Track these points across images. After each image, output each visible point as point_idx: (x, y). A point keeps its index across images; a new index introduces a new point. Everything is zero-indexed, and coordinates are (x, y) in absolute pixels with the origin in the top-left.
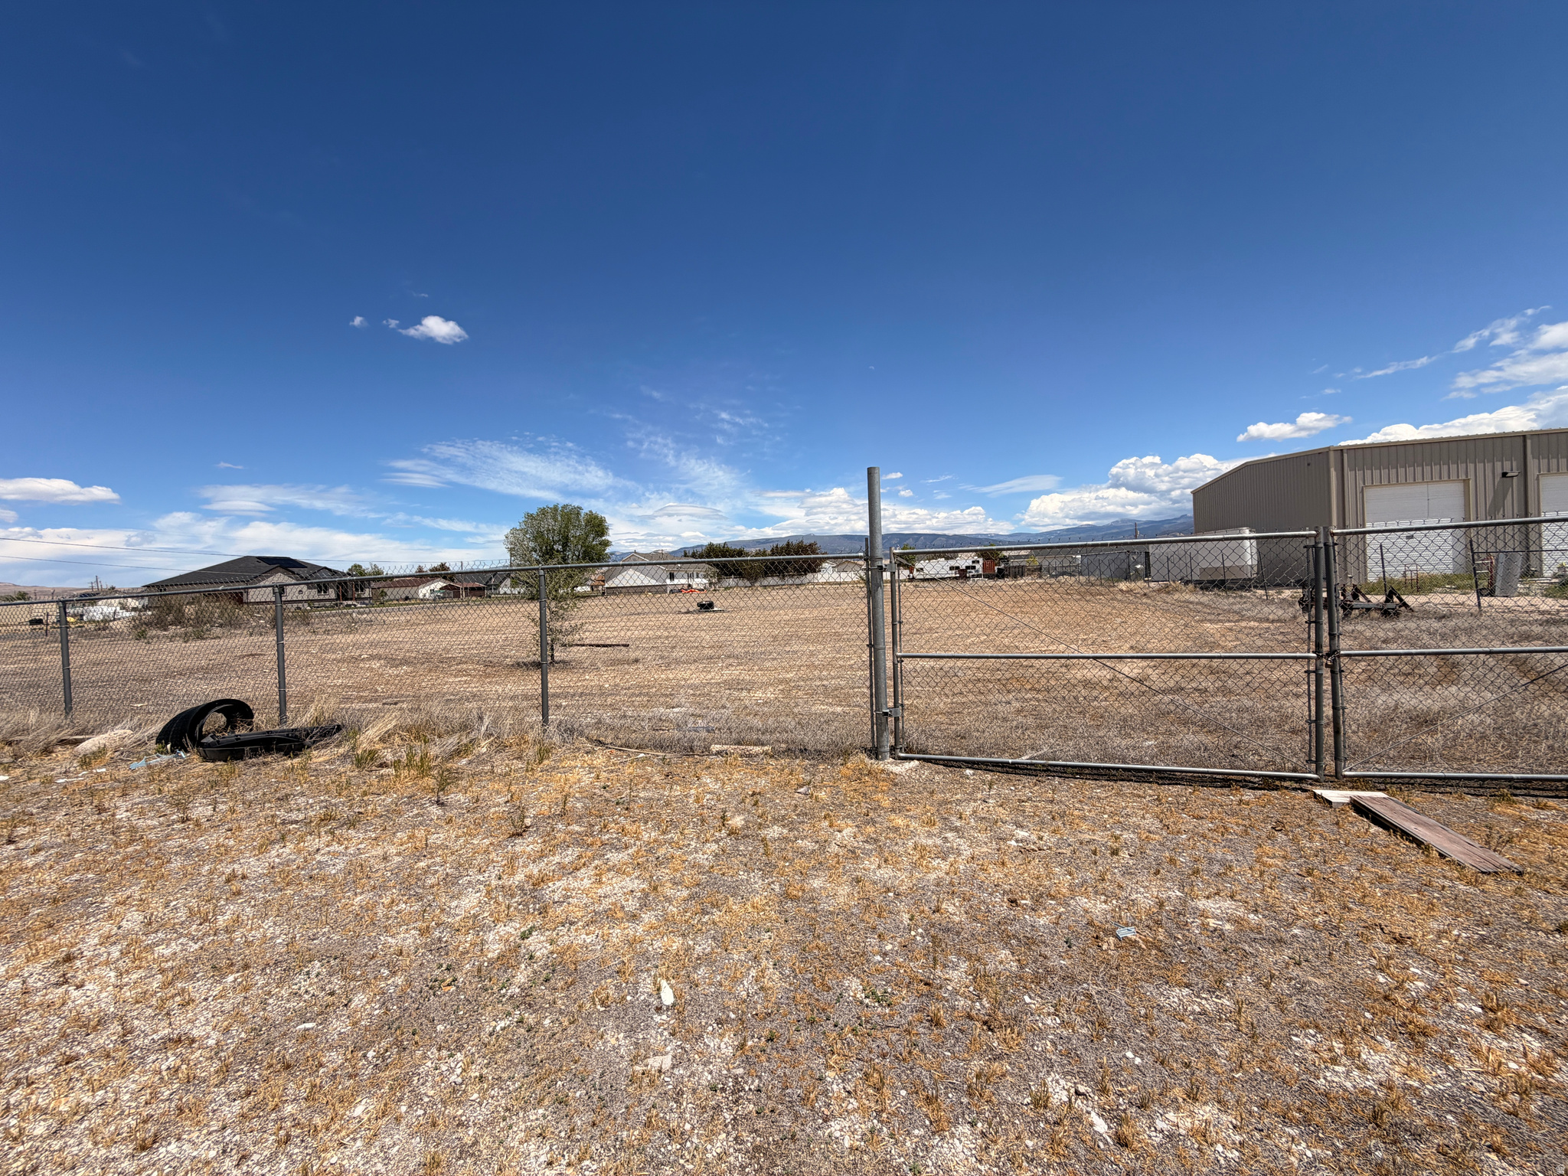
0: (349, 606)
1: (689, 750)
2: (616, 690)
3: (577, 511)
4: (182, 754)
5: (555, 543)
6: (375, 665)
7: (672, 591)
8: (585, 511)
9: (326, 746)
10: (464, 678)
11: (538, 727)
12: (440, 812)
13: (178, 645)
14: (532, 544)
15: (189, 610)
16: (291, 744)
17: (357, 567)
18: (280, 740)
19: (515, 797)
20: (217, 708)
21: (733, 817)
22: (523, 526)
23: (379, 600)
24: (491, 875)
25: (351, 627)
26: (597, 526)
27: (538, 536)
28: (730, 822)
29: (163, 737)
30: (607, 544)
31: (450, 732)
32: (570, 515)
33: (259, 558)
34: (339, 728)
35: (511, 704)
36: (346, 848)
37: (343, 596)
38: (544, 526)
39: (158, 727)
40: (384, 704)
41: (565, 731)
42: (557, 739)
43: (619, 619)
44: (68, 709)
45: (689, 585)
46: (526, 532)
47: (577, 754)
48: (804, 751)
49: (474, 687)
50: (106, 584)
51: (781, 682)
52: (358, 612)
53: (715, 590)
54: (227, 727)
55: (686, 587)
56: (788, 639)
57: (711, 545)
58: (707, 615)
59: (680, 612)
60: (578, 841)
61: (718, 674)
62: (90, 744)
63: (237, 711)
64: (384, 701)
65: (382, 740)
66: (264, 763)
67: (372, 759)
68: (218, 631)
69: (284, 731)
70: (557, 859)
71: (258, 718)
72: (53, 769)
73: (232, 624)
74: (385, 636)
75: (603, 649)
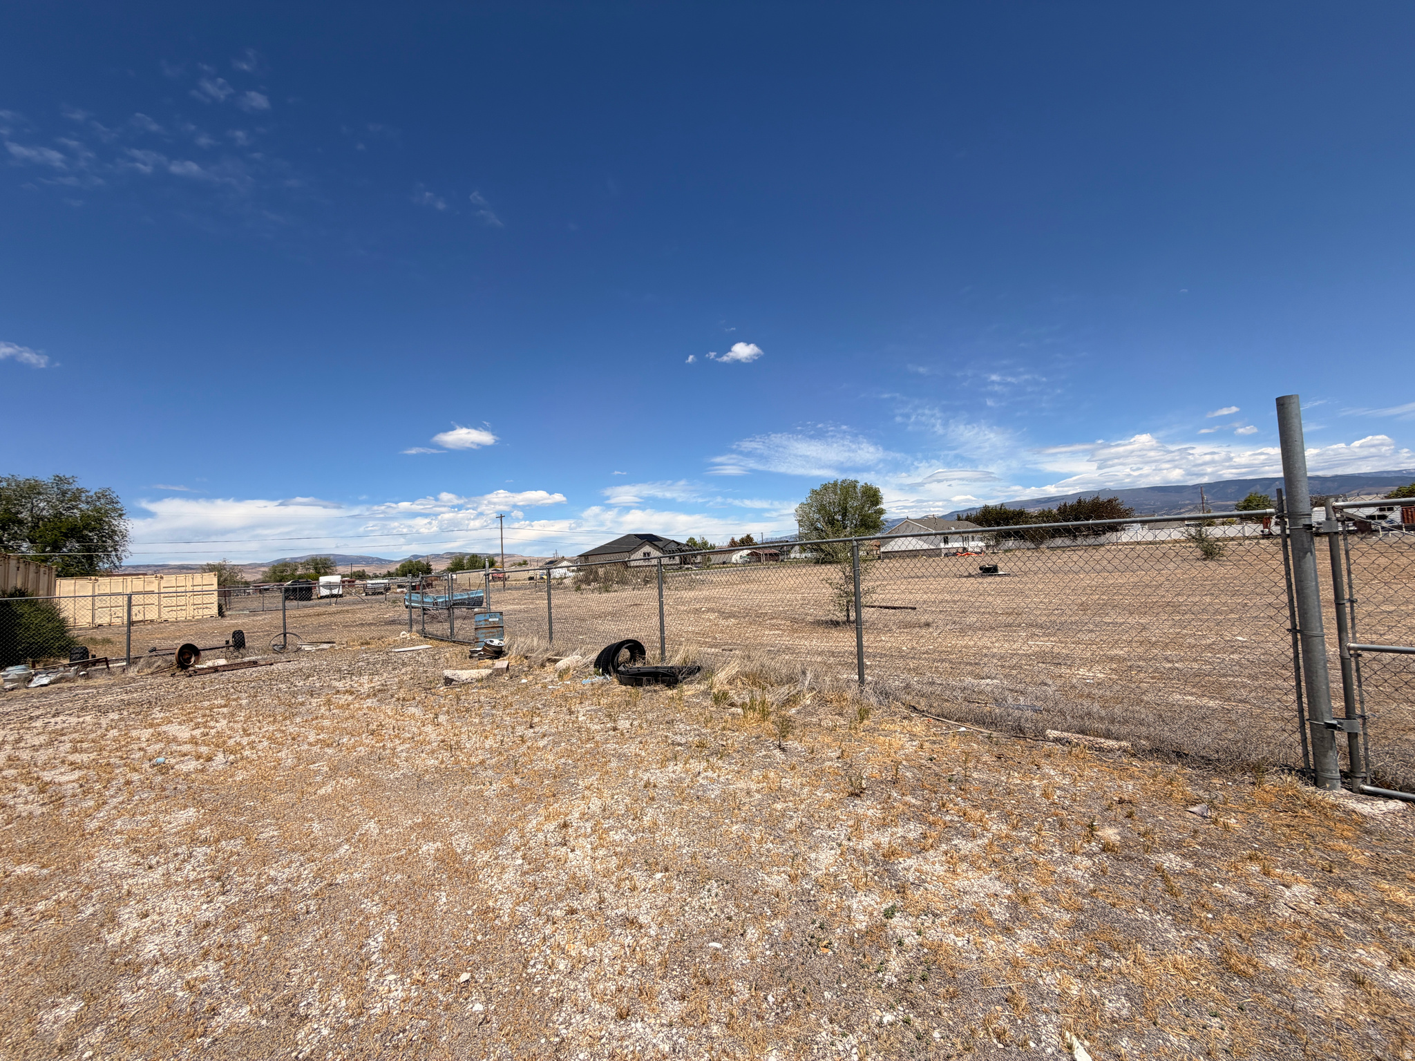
0: (688, 569)
1: (1019, 731)
2: (914, 654)
3: (854, 484)
4: (608, 676)
5: (835, 514)
6: (712, 616)
7: (946, 555)
8: (861, 483)
9: (691, 682)
10: (777, 632)
11: (855, 686)
12: (783, 757)
13: (596, 595)
14: (817, 516)
15: (601, 571)
16: (669, 678)
17: (692, 539)
18: (664, 675)
19: (845, 754)
20: (626, 646)
21: (1103, 826)
22: (809, 501)
23: (706, 564)
24: (840, 832)
25: (691, 585)
26: (872, 496)
27: (822, 509)
28: (1099, 833)
29: (598, 663)
30: (881, 512)
31: (781, 683)
32: (848, 489)
33: (636, 535)
34: (699, 669)
35: (819, 659)
36: (719, 776)
37: (684, 561)
38: (826, 500)
39: (594, 656)
40: (723, 650)
41: (881, 693)
42: (873, 700)
43: (899, 582)
44: (551, 638)
45: (964, 549)
46: (812, 506)
47: (895, 718)
48: (1179, 755)
49: (786, 641)
50: (560, 556)
51: (1112, 659)
52: (695, 574)
53: (994, 553)
54: (631, 659)
55: (960, 550)
56: (1103, 608)
57: (986, 507)
58: (990, 579)
59: (961, 576)
60: (919, 816)
61: (1026, 645)
62: (561, 664)
63: (636, 648)
64: (723, 647)
65: (730, 683)
66: (655, 691)
67: (725, 699)
68: (615, 586)
69: (665, 668)
70: (900, 831)
71: (648, 654)
72: (546, 678)
73: (623, 582)
74: (715, 592)
75: (891, 611)
